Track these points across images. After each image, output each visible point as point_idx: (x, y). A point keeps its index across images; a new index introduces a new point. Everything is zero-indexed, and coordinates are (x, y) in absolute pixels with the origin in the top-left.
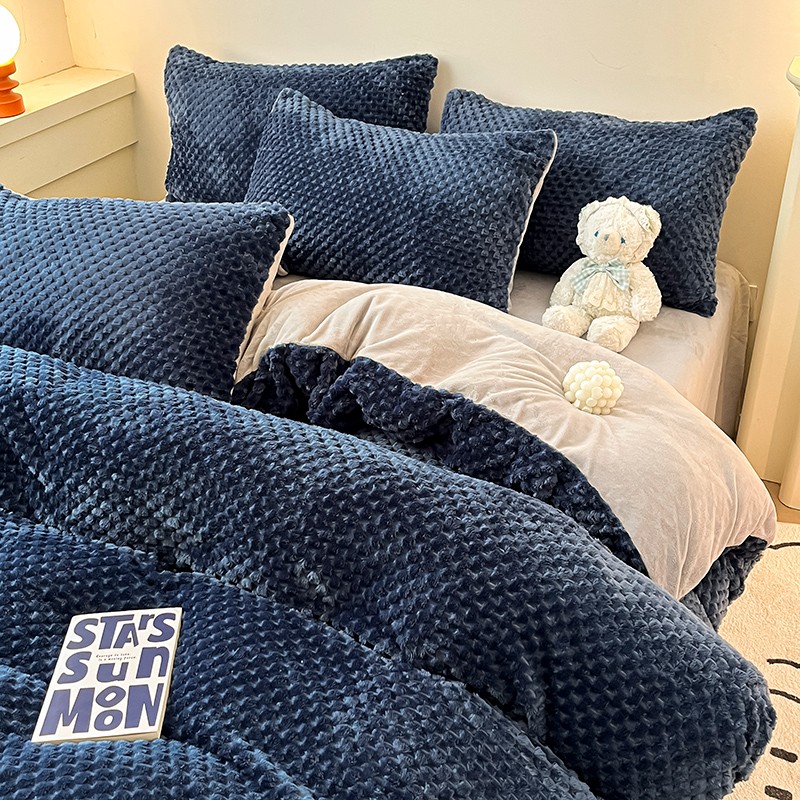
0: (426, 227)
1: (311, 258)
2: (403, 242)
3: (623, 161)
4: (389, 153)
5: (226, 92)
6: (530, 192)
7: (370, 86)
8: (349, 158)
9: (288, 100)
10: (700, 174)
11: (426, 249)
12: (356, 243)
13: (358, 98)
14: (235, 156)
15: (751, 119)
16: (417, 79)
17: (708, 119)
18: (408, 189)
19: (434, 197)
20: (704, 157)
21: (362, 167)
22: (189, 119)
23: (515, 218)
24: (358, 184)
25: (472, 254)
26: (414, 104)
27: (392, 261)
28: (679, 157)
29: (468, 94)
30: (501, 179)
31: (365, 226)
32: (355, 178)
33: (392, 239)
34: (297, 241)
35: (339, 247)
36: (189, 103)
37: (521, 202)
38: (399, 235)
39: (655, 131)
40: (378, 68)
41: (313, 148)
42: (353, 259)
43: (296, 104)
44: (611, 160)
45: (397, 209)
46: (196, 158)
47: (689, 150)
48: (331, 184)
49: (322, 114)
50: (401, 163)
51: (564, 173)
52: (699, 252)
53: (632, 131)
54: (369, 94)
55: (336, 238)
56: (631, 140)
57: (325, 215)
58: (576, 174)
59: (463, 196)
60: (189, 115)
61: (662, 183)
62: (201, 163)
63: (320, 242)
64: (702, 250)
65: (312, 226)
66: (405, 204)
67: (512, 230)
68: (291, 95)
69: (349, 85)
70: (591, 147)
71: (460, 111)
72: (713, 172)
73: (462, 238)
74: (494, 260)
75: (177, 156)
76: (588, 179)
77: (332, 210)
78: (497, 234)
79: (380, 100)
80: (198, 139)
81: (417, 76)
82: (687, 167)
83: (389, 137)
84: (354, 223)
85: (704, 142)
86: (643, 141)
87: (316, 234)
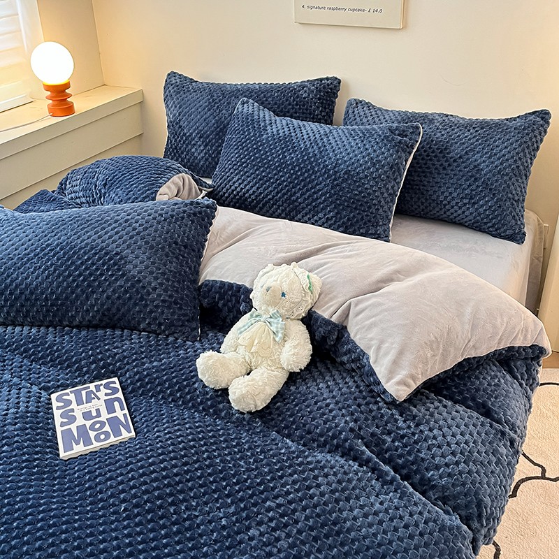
0: (337, 185)
1: (261, 205)
2: (322, 195)
3: (464, 143)
4: (312, 138)
5: (204, 101)
6: (404, 163)
7: (298, 97)
8: (286, 142)
9: (245, 105)
10: (514, 152)
11: (337, 199)
12: (291, 196)
13: (290, 104)
14: (210, 141)
15: (547, 117)
16: (327, 92)
17: (518, 117)
18: (325, 161)
19: (342, 166)
20: (517, 141)
21: (295, 147)
22: (180, 117)
23: (395, 180)
24: (293, 158)
25: (367, 203)
26: (325, 108)
27: (314, 207)
28: (500, 141)
29: (361, 102)
30: (386, 154)
31: (297, 184)
32: (291, 154)
33: (315, 193)
34: (252, 194)
35: (280, 198)
36: (180, 108)
37: (399, 169)
38: (319, 190)
39: (484, 125)
40: (302, 86)
41: (262, 135)
42: (289, 206)
43: (251, 108)
44: (456, 143)
45: (318, 174)
46: (184, 143)
47: (507, 137)
48: (274, 158)
49: (267, 114)
50: (320, 145)
51: (425, 151)
52: (514, 202)
53: (469, 125)
54: (297, 102)
55: (278, 193)
56: (469, 131)
57: (271, 178)
58: (433, 152)
59: (361, 165)
60: (179, 115)
61: (489, 158)
62: (187, 145)
63: (267, 195)
64: (516, 201)
65: (262, 185)
66: (323, 171)
67: (393, 187)
68: (247, 102)
69: (284, 96)
70: (443, 135)
71: (356, 112)
72: (523, 151)
73: (360, 192)
74: (381, 206)
75: (171, 141)
76: (442, 155)
77: (275, 174)
78: (383, 190)
79: (304, 106)
80: (185, 130)
81: (327, 91)
82: (506, 147)
83: (311, 129)
84: (290, 183)
85: (517, 131)
86: (477, 131)
87: (265, 190)
